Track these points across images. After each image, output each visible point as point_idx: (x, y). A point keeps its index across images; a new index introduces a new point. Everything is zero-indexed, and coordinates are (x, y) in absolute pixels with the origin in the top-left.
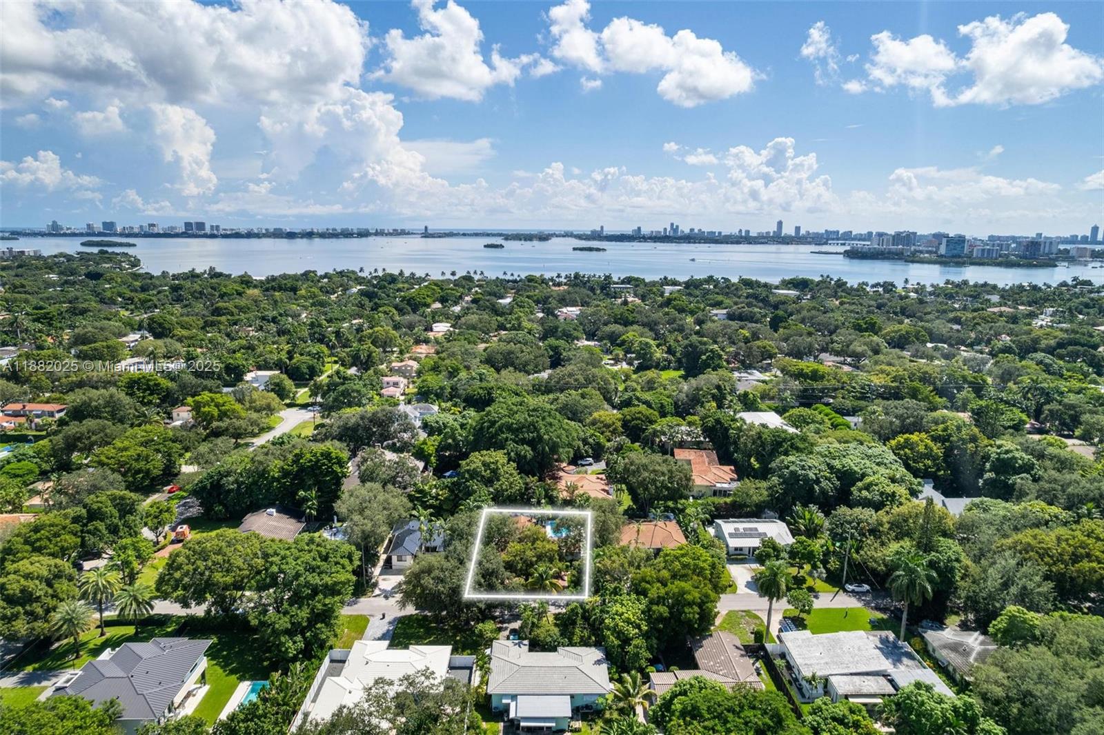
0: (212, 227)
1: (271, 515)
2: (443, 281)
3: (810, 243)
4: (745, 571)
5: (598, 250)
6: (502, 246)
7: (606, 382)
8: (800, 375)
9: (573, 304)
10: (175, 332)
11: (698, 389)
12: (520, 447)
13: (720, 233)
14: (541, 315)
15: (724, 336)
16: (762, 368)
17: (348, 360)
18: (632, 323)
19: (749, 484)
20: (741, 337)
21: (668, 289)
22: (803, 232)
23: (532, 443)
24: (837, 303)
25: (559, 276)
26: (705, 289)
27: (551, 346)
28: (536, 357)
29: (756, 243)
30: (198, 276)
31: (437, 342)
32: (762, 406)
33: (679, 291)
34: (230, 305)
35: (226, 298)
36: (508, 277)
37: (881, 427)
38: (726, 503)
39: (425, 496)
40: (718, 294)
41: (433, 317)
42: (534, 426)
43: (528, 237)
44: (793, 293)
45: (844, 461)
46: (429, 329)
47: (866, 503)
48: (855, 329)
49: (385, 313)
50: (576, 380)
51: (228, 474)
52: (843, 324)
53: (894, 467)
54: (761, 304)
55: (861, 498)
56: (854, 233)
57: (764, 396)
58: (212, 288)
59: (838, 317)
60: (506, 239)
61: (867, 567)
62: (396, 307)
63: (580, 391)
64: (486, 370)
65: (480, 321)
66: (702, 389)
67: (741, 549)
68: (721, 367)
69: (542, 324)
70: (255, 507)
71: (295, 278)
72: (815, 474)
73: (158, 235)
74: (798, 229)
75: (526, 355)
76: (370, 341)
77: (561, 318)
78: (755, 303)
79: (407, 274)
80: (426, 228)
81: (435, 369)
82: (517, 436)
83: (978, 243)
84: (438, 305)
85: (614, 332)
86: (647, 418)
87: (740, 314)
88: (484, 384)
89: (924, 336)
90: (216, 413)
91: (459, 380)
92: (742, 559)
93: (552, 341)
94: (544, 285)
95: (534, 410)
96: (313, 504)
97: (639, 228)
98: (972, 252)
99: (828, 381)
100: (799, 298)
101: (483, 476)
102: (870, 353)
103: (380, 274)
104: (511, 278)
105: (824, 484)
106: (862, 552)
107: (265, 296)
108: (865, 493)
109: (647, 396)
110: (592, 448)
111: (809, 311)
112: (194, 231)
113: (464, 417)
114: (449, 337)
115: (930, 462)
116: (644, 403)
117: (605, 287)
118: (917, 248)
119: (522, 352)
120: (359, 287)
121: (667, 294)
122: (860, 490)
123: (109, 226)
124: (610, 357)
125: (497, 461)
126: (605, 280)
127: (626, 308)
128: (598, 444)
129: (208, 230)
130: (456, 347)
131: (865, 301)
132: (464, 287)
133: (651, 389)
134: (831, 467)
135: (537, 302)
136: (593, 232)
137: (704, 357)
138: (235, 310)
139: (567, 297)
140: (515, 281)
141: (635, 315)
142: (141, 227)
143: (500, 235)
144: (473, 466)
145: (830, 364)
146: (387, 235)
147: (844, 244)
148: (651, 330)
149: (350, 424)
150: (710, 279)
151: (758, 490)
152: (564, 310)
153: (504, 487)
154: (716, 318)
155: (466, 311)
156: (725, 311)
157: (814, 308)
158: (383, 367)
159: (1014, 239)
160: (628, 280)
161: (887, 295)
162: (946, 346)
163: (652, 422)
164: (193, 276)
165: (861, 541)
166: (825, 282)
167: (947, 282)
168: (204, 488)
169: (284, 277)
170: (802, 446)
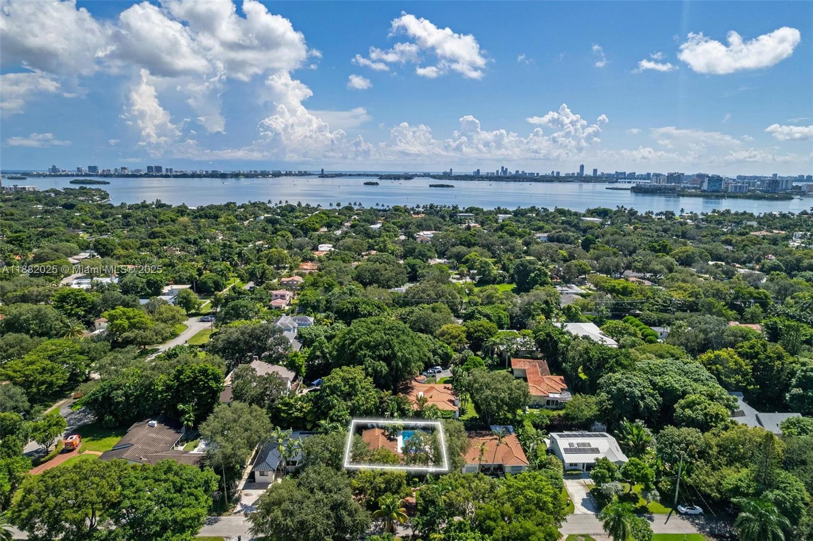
0: (167, 169)
1: (152, 426)
2: (330, 210)
3: (604, 181)
4: (580, 487)
5: (448, 186)
6: (377, 184)
7: (454, 297)
8: (612, 290)
9: (429, 229)
10: (115, 252)
11: (530, 304)
12: (377, 363)
13: (538, 174)
14: (403, 237)
15: (546, 255)
16: (578, 282)
17: (246, 275)
18: (474, 245)
19: (580, 398)
20: (560, 256)
21: (501, 216)
22: (599, 173)
23: (387, 359)
24: (632, 227)
25: (418, 207)
26: (529, 217)
27: (409, 264)
28: (397, 274)
29: (564, 181)
30: (147, 206)
31: (320, 261)
32: (583, 318)
33: (509, 218)
34: (163, 231)
35: (162, 224)
36: (380, 208)
37: (687, 339)
38: (559, 416)
39: (290, 409)
40: (539, 220)
41: (319, 240)
42: (389, 343)
43: (397, 177)
44: (597, 220)
45: (666, 378)
46: (315, 249)
47: (691, 423)
48: (652, 251)
49: (283, 236)
50: (428, 295)
51: (118, 387)
52: (640, 245)
53: (711, 384)
54: (573, 229)
55: (685, 416)
56: (636, 174)
57: (584, 308)
58: (154, 216)
59: (635, 240)
60: (381, 178)
61: (700, 491)
62: (291, 232)
63: (431, 305)
64: (356, 286)
65: (354, 243)
66: (533, 304)
67: (576, 465)
68: (547, 284)
69: (404, 245)
70: (141, 417)
71: (219, 208)
72: (640, 391)
73: (127, 176)
74: (595, 171)
75: (388, 273)
76: (265, 260)
77: (419, 240)
78: (569, 228)
79: (303, 205)
80: (322, 170)
81: (315, 284)
82: (374, 353)
83: (730, 181)
84: (325, 229)
85: (460, 252)
86: (488, 330)
87: (558, 237)
88: (352, 299)
89: (705, 255)
90: (126, 324)
91: (333, 294)
92: (576, 474)
93: (411, 260)
94: (407, 214)
95: (390, 329)
96: (190, 416)
97: (478, 170)
98: (727, 188)
99: (636, 296)
100: (602, 224)
101: (341, 391)
102: (666, 270)
103: (284, 204)
104: (382, 208)
105: (649, 400)
106: (693, 476)
107: (192, 222)
108: (688, 412)
109: (487, 310)
110: (441, 358)
111: (612, 235)
112: (154, 172)
113: (333, 329)
114: (330, 256)
115: (739, 377)
116: (484, 316)
117: (453, 215)
118: (686, 185)
119: (386, 270)
120: (266, 215)
121: (500, 221)
122: (683, 408)
123: (93, 169)
124: (456, 272)
125: (356, 377)
126: (453, 209)
127: (469, 232)
128: (446, 354)
129: (164, 173)
130: (333, 266)
131: (653, 226)
132: (345, 216)
133: (490, 303)
134: (654, 385)
135: (401, 227)
136: (445, 173)
137: (533, 275)
138: (166, 234)
139: (424, 223)
140: (385, 211)
141: (476, 238)
142: (116, 169)
143: (376, 175)
144: (333, 382)
145: (634, 279)
146: (293, 175)
147: (630, 182)
148: (489, 250)
149: (232, 339)
150: (533, 209)
151: (588, 405)
152: (421, 233)
153: (361, 403)
154: (539, 240)
155: (346, 234)
156: (546, 235)
157: (616, 233)
158: (275, 281)
159: (759, 178)
160: (471, 210)
161: (669, 222)
162: (724, 263)
163: (492, 334)
164: (144, 206)
165: (691, 463)
166: (620, 211)
167: (714, 211)
168: (96, 400)
169: (211, 207)
170: (626, 363)
